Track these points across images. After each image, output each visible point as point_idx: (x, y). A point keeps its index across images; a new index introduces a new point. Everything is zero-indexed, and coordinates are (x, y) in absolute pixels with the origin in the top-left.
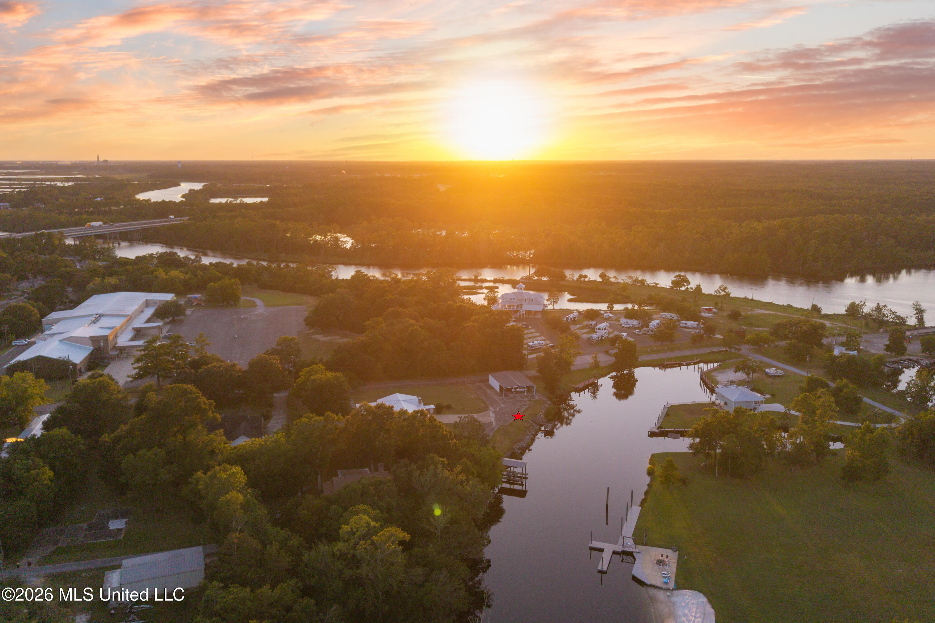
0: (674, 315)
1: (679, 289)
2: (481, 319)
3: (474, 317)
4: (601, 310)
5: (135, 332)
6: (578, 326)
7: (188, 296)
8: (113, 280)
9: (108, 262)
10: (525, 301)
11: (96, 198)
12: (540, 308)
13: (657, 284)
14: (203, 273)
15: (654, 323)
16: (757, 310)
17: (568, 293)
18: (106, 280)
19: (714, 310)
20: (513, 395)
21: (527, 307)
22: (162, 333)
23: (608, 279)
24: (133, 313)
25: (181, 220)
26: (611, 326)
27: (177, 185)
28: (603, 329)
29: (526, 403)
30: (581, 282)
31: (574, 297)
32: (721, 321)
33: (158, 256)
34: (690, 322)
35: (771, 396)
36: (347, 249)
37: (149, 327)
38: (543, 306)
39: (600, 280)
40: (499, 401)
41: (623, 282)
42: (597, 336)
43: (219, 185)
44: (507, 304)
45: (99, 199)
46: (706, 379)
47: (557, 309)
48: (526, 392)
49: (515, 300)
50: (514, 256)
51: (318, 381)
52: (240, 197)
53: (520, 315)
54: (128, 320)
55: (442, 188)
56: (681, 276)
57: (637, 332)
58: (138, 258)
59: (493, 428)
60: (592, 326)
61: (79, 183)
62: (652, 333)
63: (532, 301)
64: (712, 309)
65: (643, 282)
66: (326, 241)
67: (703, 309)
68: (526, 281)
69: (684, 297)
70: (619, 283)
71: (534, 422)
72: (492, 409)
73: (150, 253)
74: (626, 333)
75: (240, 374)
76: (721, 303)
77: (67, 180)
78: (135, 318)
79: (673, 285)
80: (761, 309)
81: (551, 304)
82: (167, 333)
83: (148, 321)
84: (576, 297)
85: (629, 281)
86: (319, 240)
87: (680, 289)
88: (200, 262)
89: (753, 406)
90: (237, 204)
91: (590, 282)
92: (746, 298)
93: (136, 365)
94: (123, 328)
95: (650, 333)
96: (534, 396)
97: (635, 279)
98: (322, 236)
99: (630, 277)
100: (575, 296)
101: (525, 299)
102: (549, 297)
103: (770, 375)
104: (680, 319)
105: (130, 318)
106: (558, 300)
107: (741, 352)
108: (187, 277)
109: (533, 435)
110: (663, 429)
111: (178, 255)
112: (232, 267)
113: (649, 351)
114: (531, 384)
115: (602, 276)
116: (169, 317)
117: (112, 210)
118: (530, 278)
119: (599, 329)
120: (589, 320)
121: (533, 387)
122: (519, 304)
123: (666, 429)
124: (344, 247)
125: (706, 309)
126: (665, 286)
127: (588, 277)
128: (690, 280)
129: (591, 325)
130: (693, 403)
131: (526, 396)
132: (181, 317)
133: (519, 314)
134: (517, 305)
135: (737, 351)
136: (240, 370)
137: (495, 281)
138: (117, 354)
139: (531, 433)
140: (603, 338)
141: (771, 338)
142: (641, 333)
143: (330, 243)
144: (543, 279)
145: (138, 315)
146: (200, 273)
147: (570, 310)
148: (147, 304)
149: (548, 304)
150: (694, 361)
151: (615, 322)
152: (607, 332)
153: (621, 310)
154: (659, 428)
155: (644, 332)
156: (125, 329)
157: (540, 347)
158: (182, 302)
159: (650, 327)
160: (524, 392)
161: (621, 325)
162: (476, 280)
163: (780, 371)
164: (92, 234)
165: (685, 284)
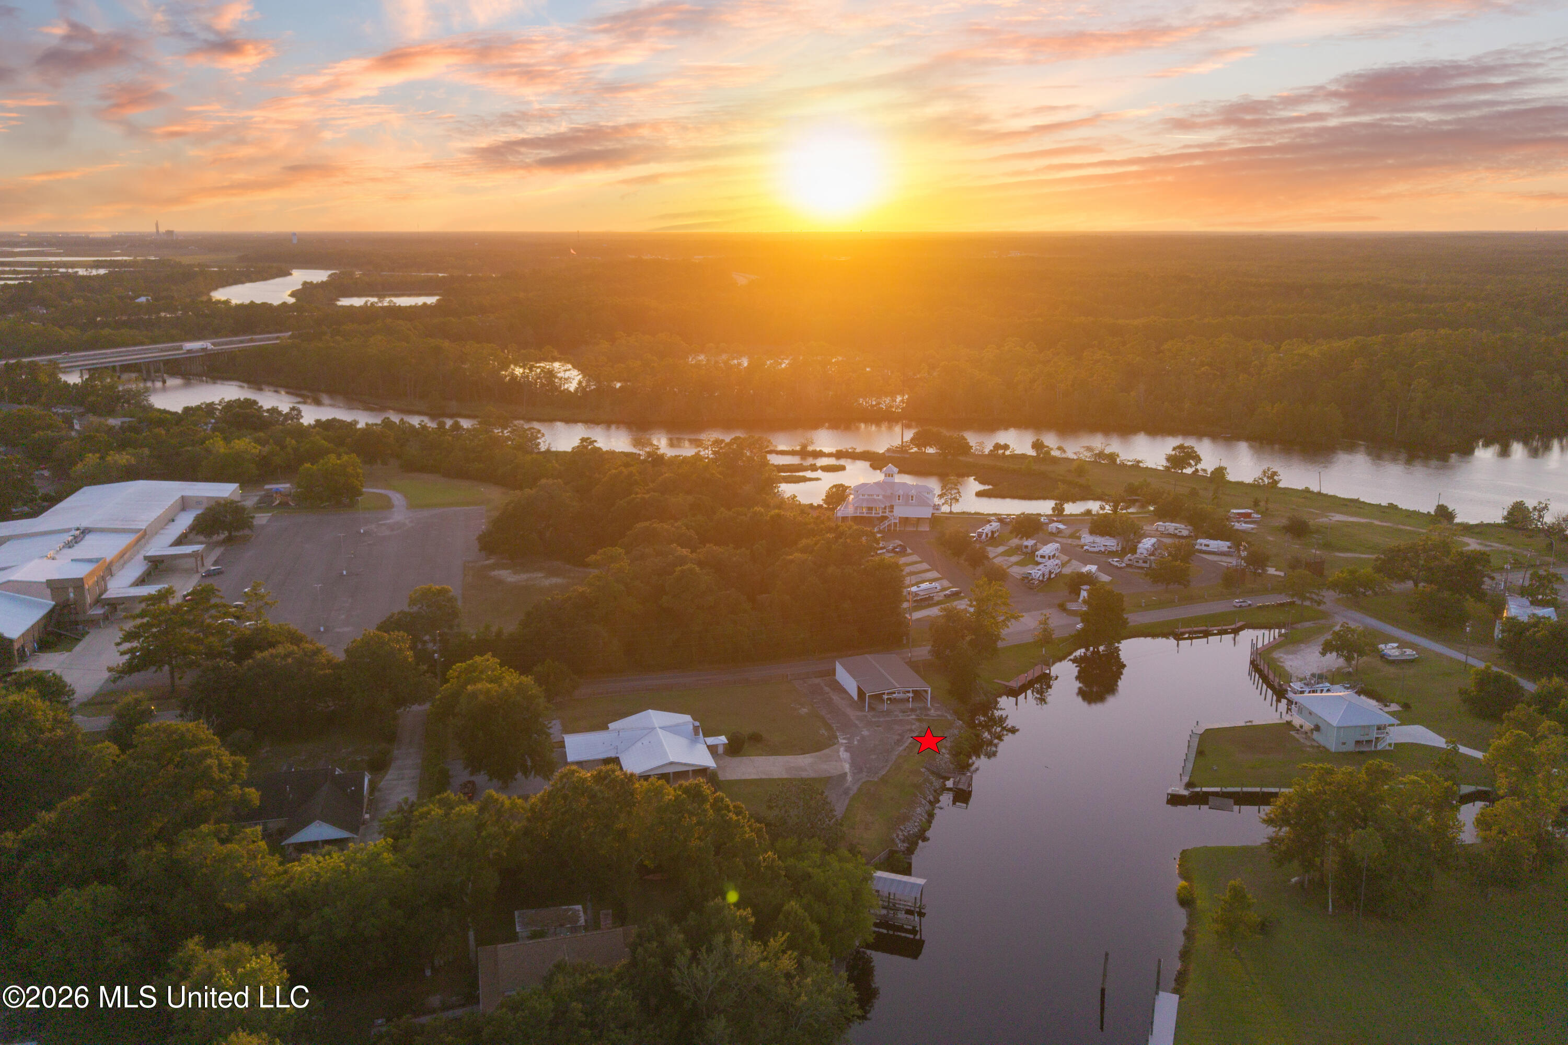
0: (1183, 526)
1: (1180, 471)
2: (818, 546)
3: (804, 542)
4: (1039, 515)
5: (149, 564)
6: (1001, 549)
7: (267, 487)
8: (123, 458)
9: (131, 417)
10: (899, 499)
11: (139, 297)
12: (926, 513)
13: (1139, 462)
14: (296, 441)
15: (1147, 544)
16: (1333, 514)
17: (974, 479)
18: (109, 458)
19: (1255, 516)
20: (885, 707)
21: (900, 512)
22: (203, 565)
23: (1048, 453)
24: (150, 525)
25: (277, 338)
26: (1064, 550)
27: (284, 273)
28: (1049, 558)
29: (913, 727)
30: (998, 457)
31: (987, 487)
32: (1271, 539)
33: (223, 408)
34: (1215, 542)
35: (1401, 707)
36: (570, 392)
37: (181, 554)
38: (932, 508)
39: (1032, 453)
40: (857, 722)
41: (1075, 457)
42: (1040, 572)
43: (358, 273)
44: (864, 505)
45: (143, 299)
46: (1262, 665)
47: (957, 513)
48: (911, 699)
49: (880, 497)
50: (872, 406)
51: (481, 698)
52: (390, 296)
53: (889, 526)
54: (138, 541)
55: (742, 280)
56: (1185, 448)
57: (1115, 561)
58: (187, 410)
59: (849, 789)
60: (1029, 550)
61: (116, 270)
62: (1144, 565)
63: (912, 500)
64: (1251, 513)
65: (1112, 457)
66: (533, 378)
67: (1235, 513)
68: (896, 455)
69: (1195, 489)
70: (1067, 459)
71: (933, 773)
72: (844, 741)
73: (208, 402)
74: (1096, 566)
75: (327, 671)
76: (1267, 502)
77: (97, 265)
78: (156, 533)
79: (1168, 465)
80: (1342, 513)
81: (947, 504)
82: (213, 565)
83: (179, 542)
84: (990, 487)
85: (1086, 456)
86: (519, 375)
87: (1182, 472)
88: (299, 419)
89: (1374, 734)
90: (383, 308)
91: (1014, 457)
92: (1307, 490)
93: (126, 646)
94: (123, 557)
95: (1141, 564)
96: (927, 709)
97: (1098, 452)
98: (524, 369)
99: (1089, 449)
100: (988, 485)
101: (899, 496)
102: (942, 490)
103: (1390, 658)
104: (1192, 534)
105: (144, 536)
106: (960, 496)
107: (1322, 607)
108: (266, 449)
109: (930, 802)
110: (1198, 789)
111: (259, 405)
112: (356, 429)
113: (1143, 605)
114: (921, 685)
115: (1037, 445)
116: (221, 532)
117: (161, 317)
118: (902, 449)
119: (1043, 557)
120: (1021, 538)
121: (926, 692)
122: (888, 504)
123: (1204, 789)
124: (565, 390)
125: (1238, 514)
126: (1154, 466)
127: (1011, 448)
128: (1202, 456)
129: (1026, 547)
130: (1248, 724)
131: (913, 710)
132: (247, 532)
133: (887, 523)
134: (883, 507)
135: (1315, 606)
136: (330, 664)
137: (839, 455)
138: (104, 614)
139: (925, 798)
140: (1053, 576)
141: (1377, 576)
142: (1124, 565)
143: (539, 381)
144: (926, 451)
145: (162, 528)
146: (291, 442)
147: (983, 514)
148: (184, 504)
149: (941, 503)
150: (1233, 627)
151: (1070, 541)
152: (1060, 563)
153: (1077, 515)
154: (1189, 785)
155: (1129, 563)
156: (130, 559)
157: (931, 595)
158: (250, 502)
159: (1138, 551)
160: (908, 700)
161: (1082, 547)
162: (803, 453)
163: (1409, 651)
164: (116, 364)
165: (1192, 462)
